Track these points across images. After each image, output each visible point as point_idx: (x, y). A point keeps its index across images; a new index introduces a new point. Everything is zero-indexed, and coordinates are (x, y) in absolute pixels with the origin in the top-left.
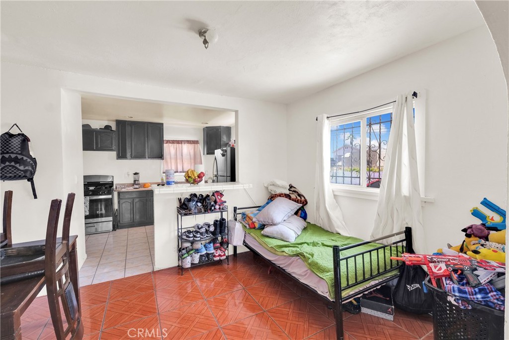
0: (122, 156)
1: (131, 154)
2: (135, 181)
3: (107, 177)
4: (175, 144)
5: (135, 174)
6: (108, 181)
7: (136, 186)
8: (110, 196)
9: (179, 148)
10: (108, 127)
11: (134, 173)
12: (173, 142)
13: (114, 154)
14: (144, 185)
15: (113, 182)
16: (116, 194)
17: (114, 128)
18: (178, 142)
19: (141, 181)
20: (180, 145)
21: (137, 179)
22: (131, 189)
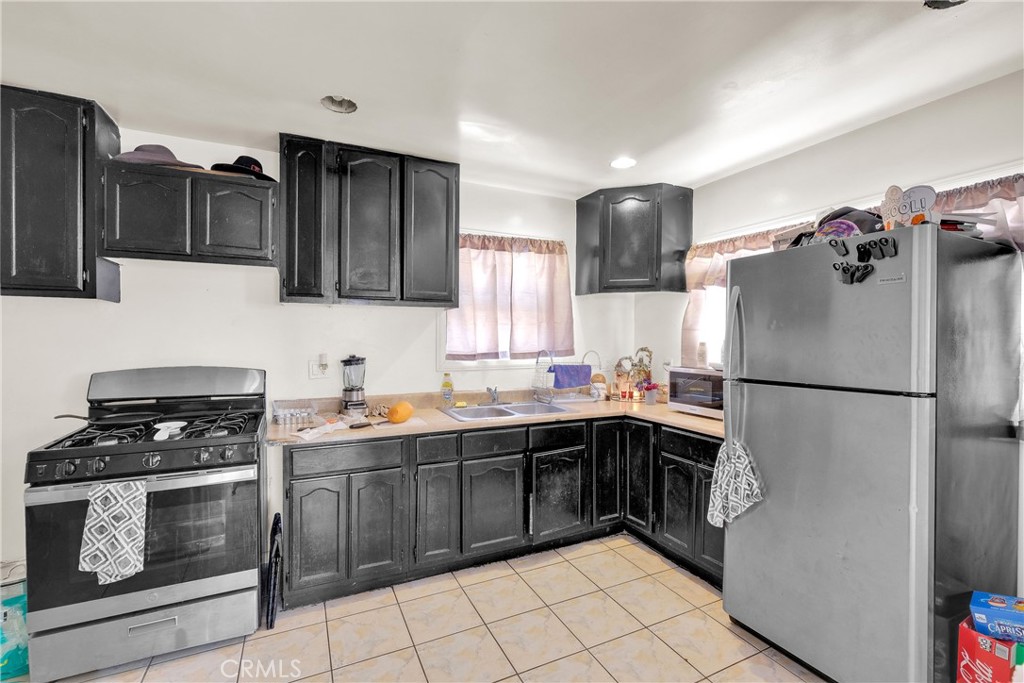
0: (300, 285)
1: (340, 282)
2: (348, 390)
3: (241, 373)
4: (490, 253)
5: (348, 362)
6: (245, 392)
7: (356, 416)
8: (248, 473)
9: (503, 265)
10: (246, 165)
11: (346, 357)
12: (484, 243)
13: (268, 278)
14: (388, 411)
15: (262, 396)
16: (273, 459)
17: (271, 166)
18: (502, 244)
19: (372, 389)
20: (507, 255)
21: (356, 383)
22: (336, 430)
